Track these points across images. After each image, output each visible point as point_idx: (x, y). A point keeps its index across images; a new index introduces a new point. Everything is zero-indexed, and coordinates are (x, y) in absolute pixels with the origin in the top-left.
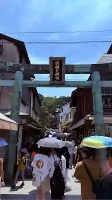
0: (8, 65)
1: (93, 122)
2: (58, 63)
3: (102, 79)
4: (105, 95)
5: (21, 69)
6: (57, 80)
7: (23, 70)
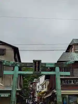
0: (11, 63)
1: (56, 94)
2: (37, 63)
6: (37, 71)
7: (19, 66)
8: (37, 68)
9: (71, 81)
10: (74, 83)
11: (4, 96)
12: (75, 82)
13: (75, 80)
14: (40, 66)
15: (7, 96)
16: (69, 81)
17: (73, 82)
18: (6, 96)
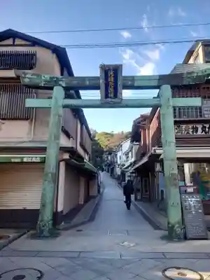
0: (43, 78)
1: (161, 157)
2: (112, 73)
3: (174, 96)
4: (178, 119)
5: (61, 83)
6: (111, 98)
7: (64, 85)
8: (111, 90)
9: (197, 128)
10: (204, 133)
11: (30, 161)
12: (207, 129)
13: (207, 126)
14: (119, 83)
15: (38, 160)
16: (190, 127)
17: (202, 129)
18: (34, 160)
